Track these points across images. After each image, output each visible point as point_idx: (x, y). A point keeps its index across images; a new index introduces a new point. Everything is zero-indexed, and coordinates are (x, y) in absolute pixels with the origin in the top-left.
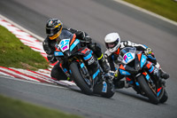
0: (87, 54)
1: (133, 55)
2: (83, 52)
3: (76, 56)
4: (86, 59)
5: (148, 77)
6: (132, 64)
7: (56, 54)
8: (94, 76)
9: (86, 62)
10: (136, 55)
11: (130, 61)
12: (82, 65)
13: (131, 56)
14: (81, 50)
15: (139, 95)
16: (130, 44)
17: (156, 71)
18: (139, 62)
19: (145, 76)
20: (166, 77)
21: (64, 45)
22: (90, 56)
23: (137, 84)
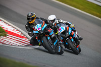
0: (51, 32)
1: (64, 28)
2: (49, 31)
3: (45, 33)
4: (50, 34)
5: (72, 40)
6: (64, 33)
7: (34, 32)
8: (55, 44)
9: (50, 36)
10: (66, 28)
11: (63, 31)
12: (49, 38)
13: (63, 28)
14: (48, 30)
15: (66, 49)
16: (61, 21)
17: (76, 36)
18: (68, 32)
19: (71, 39)
20: (81, 39)
21: (39, 27)
22: (52, 33)
23: (67, 43)
